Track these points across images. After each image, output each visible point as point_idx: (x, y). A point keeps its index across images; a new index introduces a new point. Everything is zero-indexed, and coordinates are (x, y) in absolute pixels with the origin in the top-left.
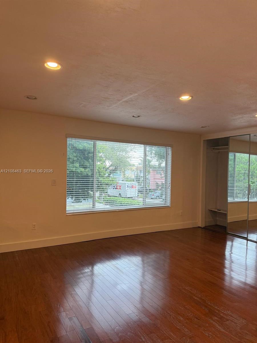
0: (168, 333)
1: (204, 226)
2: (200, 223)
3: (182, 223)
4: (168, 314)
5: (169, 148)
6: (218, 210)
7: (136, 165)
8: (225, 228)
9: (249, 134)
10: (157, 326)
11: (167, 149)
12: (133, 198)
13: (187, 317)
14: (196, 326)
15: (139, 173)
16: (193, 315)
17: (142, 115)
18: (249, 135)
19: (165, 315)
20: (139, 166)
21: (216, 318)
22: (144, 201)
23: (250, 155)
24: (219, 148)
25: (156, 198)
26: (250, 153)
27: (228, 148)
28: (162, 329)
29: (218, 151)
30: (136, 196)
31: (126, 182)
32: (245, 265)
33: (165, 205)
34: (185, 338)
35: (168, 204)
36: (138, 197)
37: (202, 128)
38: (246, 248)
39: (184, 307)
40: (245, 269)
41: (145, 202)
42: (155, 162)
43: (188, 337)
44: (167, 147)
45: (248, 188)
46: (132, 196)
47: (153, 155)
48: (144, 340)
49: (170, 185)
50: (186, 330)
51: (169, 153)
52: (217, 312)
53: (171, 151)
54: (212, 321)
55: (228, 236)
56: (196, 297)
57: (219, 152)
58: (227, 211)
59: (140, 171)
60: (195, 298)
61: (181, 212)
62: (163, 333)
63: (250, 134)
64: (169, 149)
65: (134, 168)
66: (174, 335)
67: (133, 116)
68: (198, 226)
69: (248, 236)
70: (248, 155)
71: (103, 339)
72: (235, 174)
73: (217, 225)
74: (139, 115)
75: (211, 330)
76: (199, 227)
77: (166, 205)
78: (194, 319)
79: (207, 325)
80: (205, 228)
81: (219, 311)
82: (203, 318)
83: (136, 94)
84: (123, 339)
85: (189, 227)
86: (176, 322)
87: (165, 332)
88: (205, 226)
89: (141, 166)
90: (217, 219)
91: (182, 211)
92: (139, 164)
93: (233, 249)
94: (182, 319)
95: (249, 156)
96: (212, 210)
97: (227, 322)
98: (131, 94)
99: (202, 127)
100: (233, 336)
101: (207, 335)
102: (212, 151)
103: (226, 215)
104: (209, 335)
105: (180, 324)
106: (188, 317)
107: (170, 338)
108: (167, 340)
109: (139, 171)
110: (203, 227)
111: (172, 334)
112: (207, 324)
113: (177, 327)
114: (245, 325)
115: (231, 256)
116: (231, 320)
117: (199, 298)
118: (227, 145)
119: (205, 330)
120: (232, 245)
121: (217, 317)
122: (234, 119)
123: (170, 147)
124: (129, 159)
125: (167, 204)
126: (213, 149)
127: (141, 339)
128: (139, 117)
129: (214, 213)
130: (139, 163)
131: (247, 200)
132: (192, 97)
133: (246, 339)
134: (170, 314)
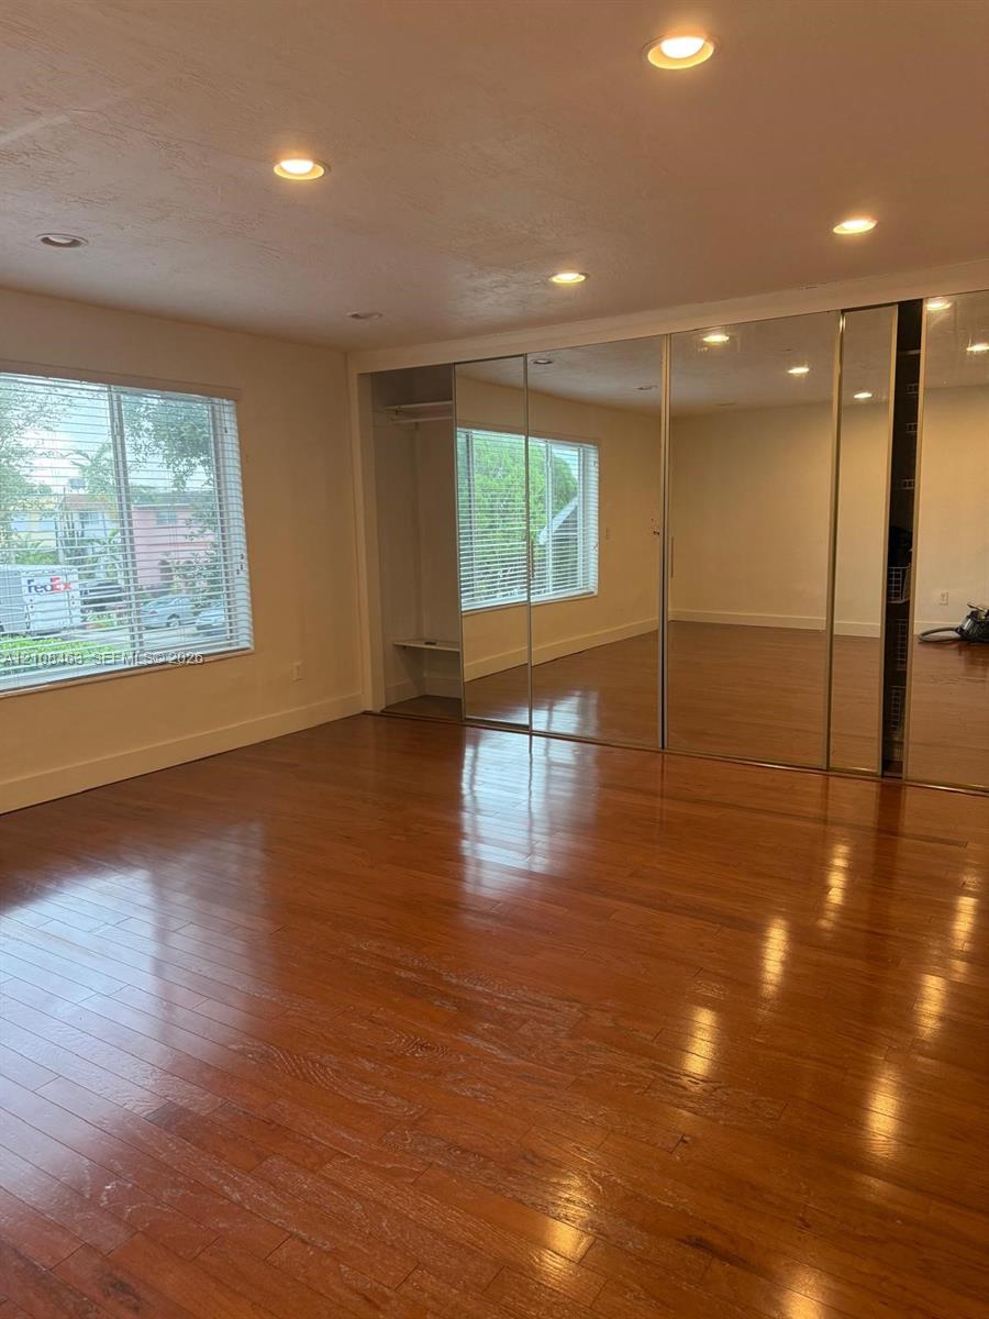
0: (328, 1136)
1: (383, 707)
2: (368, 698)
3: (303, 708)
4: (313, 1063)
5: (225, 402)
6: (427, 643)
7: (59, 490)
8: (455, 704)
9: (521, 355)
10: (279, 1126)
11: (217, 408)
12: (64, 633)
13: (391, 1054)
14: (427, 1076)
15: (78, 527)
16: (407, 1041)
17: (89, 239)
18: (522, 358)
19: (302, 1073)
20: (75, 492)
21: (486, 1026)
22: (137, 640)
23: (530, 438)
24: (417, 408)
25: (168, 625)
26: (527, 432)
27: (450, 410)
28: (304, 1129)
29: (415, 420)
30: (77, 621)
31: (19, 567)
32: (527, 814)
33: (230, 645)
34: (396, 1133)
35: (244, 640)
36: (83, 627)
37: (353, 319)
38: (529, 759)
39: (371, 1021)
40: (526, 827)
41: (141, 644)
42: (152, 473)
43: (405, 1127)
44: (216, 400)
45: (527, 555)
46: (56, 624)
47: (145, 440)
48: (237, 1196)
49: (245, 561)
50: (393, 1101)
51: (228, 424)
52: (486, 1002)
53: (234, 418)
54: (477, 1042)
55: (468, 729)
56: (406, 968)
57: (417, 423)
58: (459, 643)
59: (82, 516)
60: (403, 975)
61: (298, 668)
62: (309, 1141)
63: (524, 356)
64: (226, 409)
65: (51, 504)
66: (354, 1137)
67: (46, 241)
68: (363, 710)
69: (534, 719)
70: (524, 437)
71: (53, 1258)
72: (472, 509)
73: (425, 697)
74: (75, 234)
75: (478, 1075)
76: (365, 713)
77: (236, 648)
78: (413, 1054)
79: (462, 1060)
80: (388, 714)
81: (491, 996)
82: (444, 1040)
83: (62, 119)
84: (147, 1224)
85: (331, 720)
86: (351, 1084)
87: (315, 1137)
88: (387, 707)
89: (82, 491)
90: (425, 675)
91: (299, 663)
92: (74, 484)
93: (478, 769)
94: (368, 1066)
95: (524, 442)
96: (405, 647)
97: (525, 1030)
98: (36, 114)
99: (356, 316)
100: (552, 1069)
101: (469, 1094)
102: (392, 420)
103: (455, 658)
104: (479, 1094)
105: (365, 1088)
106: (392, 1051)
107: (342, 1151)
108: (329, 1166)
109: (76, 518)
110: (378, 711)
111: (345, 1136)
112: (461, 1056)
113: (359, 1101)
114: (581, 1019)
115: (472, 792)
116: (535, 1018)
117: (415, 972)
118: (447, 394)
119: (461, 1080)
120: (475, 757)
121: (488, 1021)
122: (475, 290)
123: (228, 399)
124: (21, 462)
125: (238, 644)
126: (397, 412)
127: (226, 1197)
128: (75, 243)
129: (412, 656)
130: (71, 481)
131: (526, 599)
132: (327, 167)
133: (594, 1066)
134: (323, 1061)
